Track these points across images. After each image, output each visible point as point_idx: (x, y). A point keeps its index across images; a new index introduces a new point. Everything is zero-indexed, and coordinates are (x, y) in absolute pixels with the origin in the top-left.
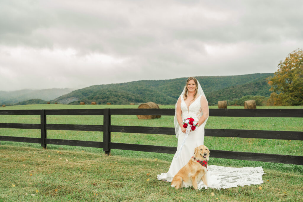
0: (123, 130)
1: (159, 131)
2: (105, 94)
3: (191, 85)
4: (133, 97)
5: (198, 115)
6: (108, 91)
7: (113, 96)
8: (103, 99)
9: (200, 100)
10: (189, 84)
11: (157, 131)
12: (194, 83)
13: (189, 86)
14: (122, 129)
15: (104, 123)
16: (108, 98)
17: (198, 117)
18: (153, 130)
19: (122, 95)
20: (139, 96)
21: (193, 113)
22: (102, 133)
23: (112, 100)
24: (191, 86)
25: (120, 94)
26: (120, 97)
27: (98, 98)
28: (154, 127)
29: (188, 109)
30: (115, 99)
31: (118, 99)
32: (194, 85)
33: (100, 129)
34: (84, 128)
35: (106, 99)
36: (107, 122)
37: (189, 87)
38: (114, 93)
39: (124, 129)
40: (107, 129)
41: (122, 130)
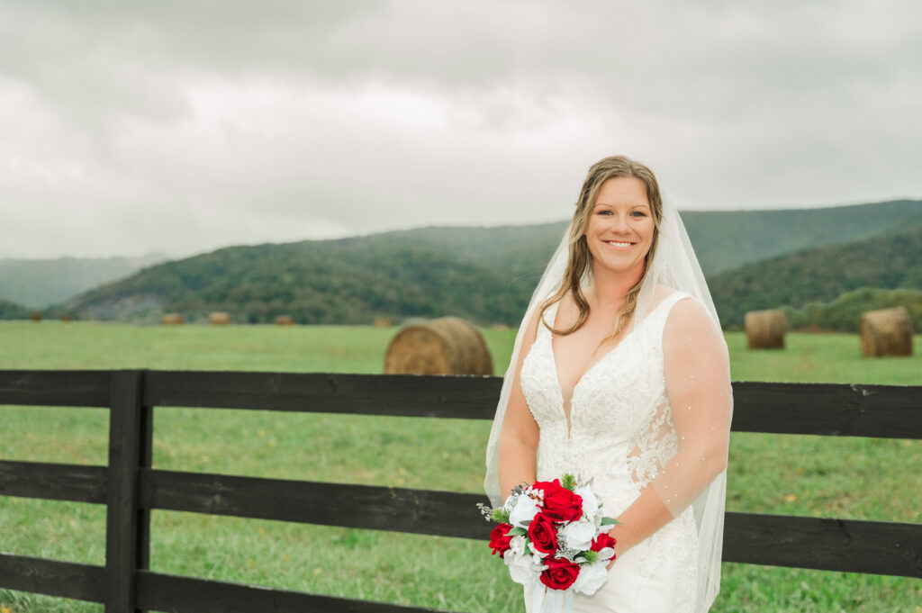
0: (218, 498)
1: (424, 518)
2: (274, 279)
3: (622, 214)
4: (392, 295)
5: (645, 454)
6: (290, 270)
7: (308, 291)
8: (267, 299)
9: (658, 336)
10: (602, 213)
11: (415, 517)
12: (642, 203)
13: (600, 223)
14: (215, 493)
15: (114, 452)
16: (288, 296)
17: (640, 474)
18: (390, 509)
19: (346, 286)
20: (416, 288)
21: (603, 441)
22: (101, 510)
23: (306, 304)
24: (622, 223)
25: (336, 281)
26: (336, 292)
27: (246, 298)
28: (397, 490)
29: (567, 406)
30: (317, 300)
31: (330, 302)
32: (641, 214)
33: (91, 487)
34: (8, 478)
35: (277, 303)
36: (129, 451)
37: (600, 234)
38: (313, 278)
39: (224, 494)
40: (126, 492)
41: (208, 502)
